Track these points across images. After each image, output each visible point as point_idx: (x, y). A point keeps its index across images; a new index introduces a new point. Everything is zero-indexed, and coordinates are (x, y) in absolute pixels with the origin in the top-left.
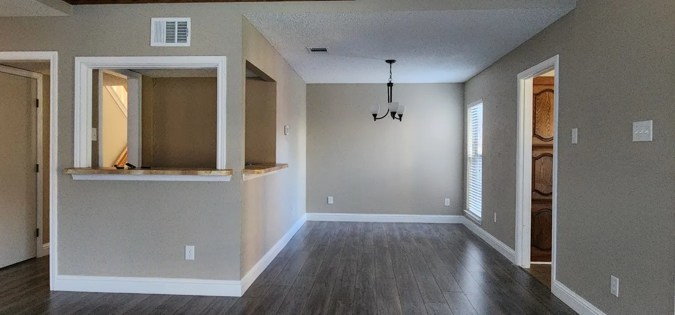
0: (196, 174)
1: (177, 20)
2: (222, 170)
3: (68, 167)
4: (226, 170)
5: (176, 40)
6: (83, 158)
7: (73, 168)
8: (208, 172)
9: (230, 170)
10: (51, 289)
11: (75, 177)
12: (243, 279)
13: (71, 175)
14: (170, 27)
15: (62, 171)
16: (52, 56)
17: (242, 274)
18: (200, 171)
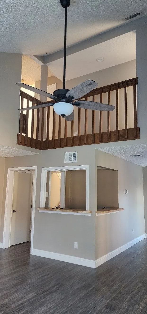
0: (78, 212)
1: (73, 153)
2: (88, 211)
3: (37, 207)
4: (89, 211)
5: (72, 160)
6: (43, 204)
7: (39, 208)
8: (82, 211)
9: (90, 211)
10: (31, 254)
11: (40, 211)
12: (96, 261)
13: (38, 210)
14: (70, 155)
15: (36, 208)
16: (35, 168)
17: (96, 258)
18: (79, 211)
